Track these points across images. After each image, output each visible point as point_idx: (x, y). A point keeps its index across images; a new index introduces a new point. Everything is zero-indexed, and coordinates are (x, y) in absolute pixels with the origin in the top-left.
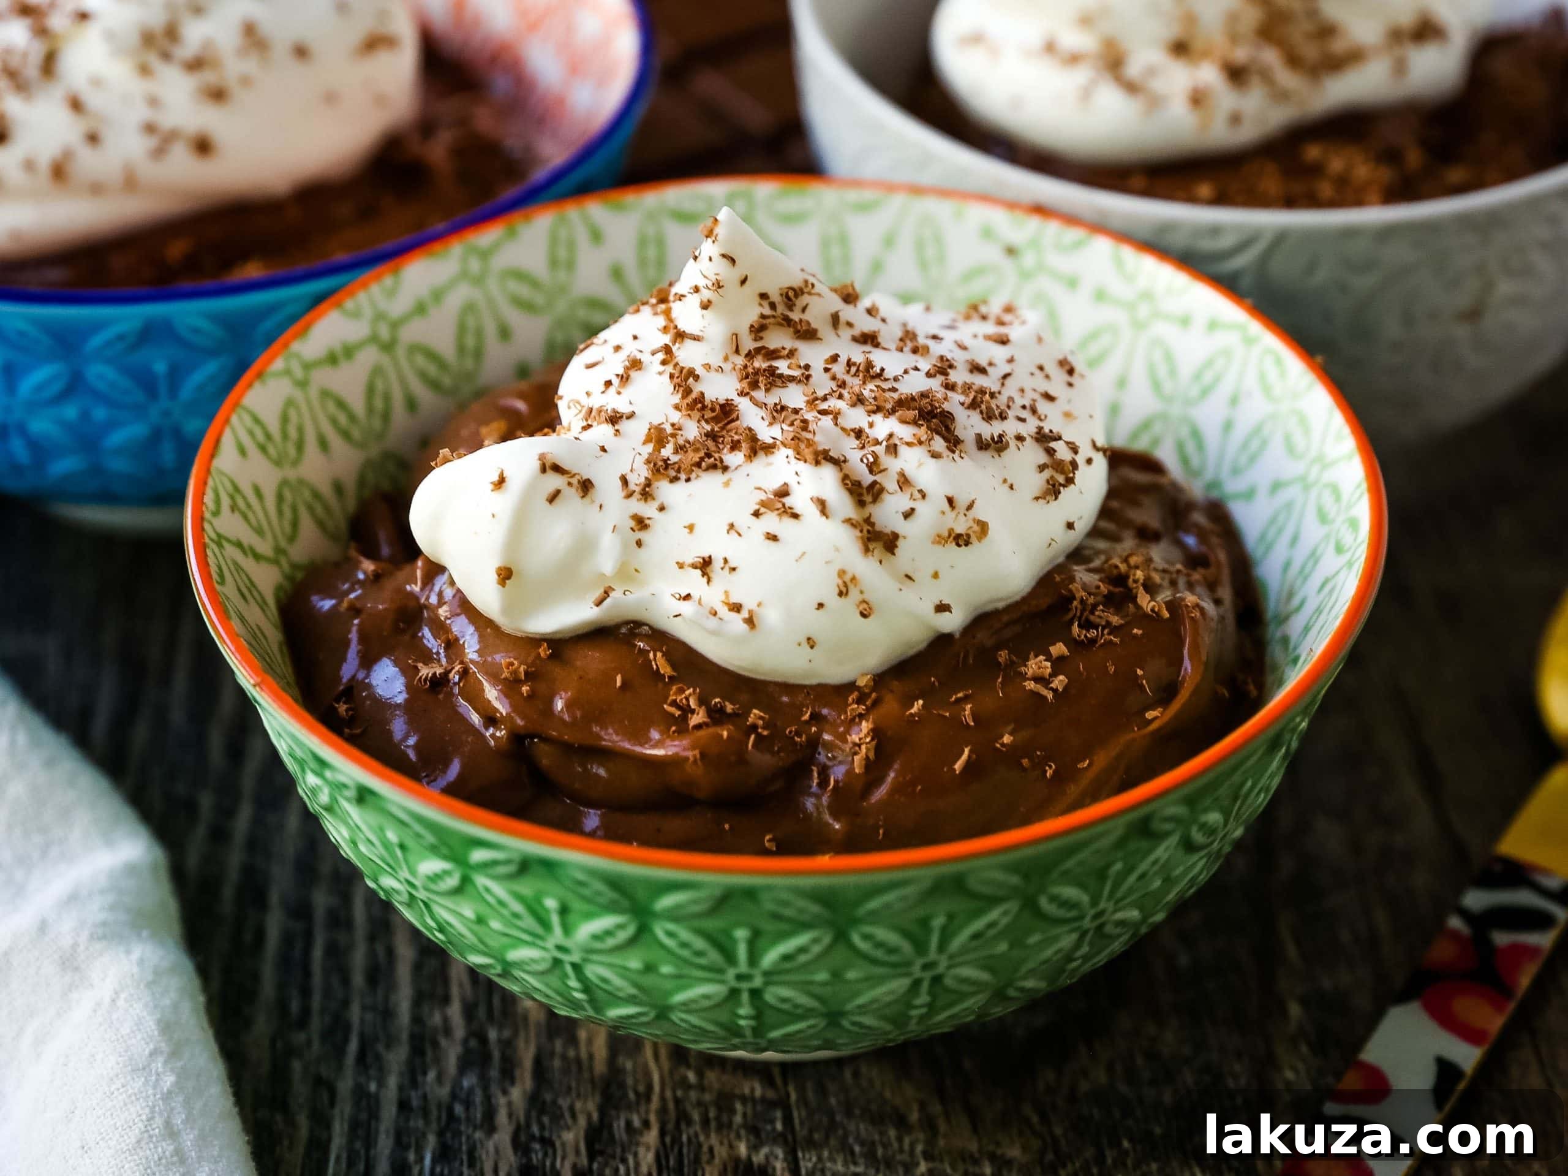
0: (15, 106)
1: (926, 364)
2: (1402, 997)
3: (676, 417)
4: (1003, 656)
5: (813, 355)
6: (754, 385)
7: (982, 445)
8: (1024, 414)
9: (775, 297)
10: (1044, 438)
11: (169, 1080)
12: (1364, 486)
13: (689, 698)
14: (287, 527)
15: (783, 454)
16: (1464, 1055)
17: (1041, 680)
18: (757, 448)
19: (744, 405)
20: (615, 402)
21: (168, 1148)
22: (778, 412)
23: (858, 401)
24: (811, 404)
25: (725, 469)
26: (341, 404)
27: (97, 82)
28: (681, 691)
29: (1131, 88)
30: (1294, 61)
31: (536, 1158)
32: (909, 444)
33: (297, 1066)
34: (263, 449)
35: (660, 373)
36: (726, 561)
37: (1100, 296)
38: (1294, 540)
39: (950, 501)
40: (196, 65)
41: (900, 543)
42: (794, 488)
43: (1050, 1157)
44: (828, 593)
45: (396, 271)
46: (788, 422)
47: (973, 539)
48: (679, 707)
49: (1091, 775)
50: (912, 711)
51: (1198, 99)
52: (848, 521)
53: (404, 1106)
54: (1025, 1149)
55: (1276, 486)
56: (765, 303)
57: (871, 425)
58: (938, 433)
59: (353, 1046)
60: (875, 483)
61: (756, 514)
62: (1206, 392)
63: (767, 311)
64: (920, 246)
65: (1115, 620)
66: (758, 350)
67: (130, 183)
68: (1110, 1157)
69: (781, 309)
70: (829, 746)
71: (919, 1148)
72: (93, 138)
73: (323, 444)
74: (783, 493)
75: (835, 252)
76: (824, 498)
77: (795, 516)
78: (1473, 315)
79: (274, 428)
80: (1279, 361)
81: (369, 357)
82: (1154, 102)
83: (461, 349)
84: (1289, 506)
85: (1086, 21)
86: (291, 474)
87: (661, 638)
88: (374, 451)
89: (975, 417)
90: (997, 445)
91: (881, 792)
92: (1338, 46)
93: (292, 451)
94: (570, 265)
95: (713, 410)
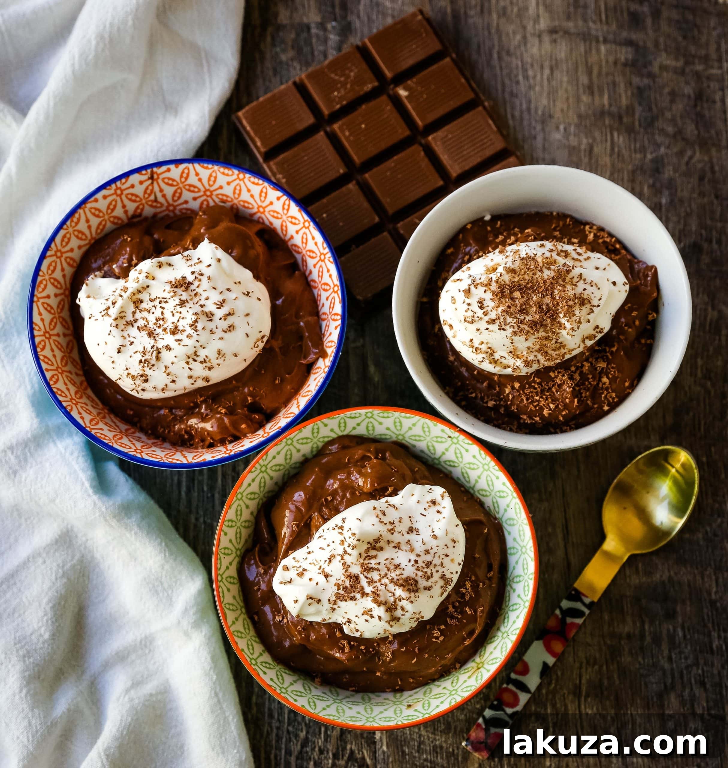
0: (148, 372)
1: (413, 557)
2: (538, 639)
3: (343, 578)
4: (428, 627)
5: (382, 557)
6: (364, 571)
7: (425, 588)
8: (439, 568)
9: (371, 541)
10: (443, 577)
11: (215, 677)
13: (345, 642)
14: (238, 540)
15: (370, 599)
16: (551, 660)
17: (437, 638)
18: (364, 594)
19: (361, 576)
20: (328, 570)
21: (215, 700)
22: (371, 582)
23: (392, 581)
24: (380, 580)
25: (355, 600)
26: (252, 493)
28: (343, 641)
32: (404, 599)
35: (340, 562)
36: (355, 621)
37: (475, 457)
40: (204, 362)
41: (401, 620)
42: (373, 610)
46: (373, 586)
48: (343, 644)
50: (402, 649)
52: (387, 621)
55: (515, 540)
56: (369, 544)
57: (395, 590)
58: (413, 591)
60: (395, 608)
61: (363, 614)
62: (501, 497)
63: (370, 546)
65: (459, 616)
66: (366, 557)
69: (373, 544)
73: (248, 507)
74: (370, 611)
75: (398, 424)
76: (380, 615)
77: (373, 618)
81: (259, 477)
83: (286, 460)
84: (517, 550)
86: (239, 524)
89: (424, 580)
93: (239, 518)
95: (353, 577)
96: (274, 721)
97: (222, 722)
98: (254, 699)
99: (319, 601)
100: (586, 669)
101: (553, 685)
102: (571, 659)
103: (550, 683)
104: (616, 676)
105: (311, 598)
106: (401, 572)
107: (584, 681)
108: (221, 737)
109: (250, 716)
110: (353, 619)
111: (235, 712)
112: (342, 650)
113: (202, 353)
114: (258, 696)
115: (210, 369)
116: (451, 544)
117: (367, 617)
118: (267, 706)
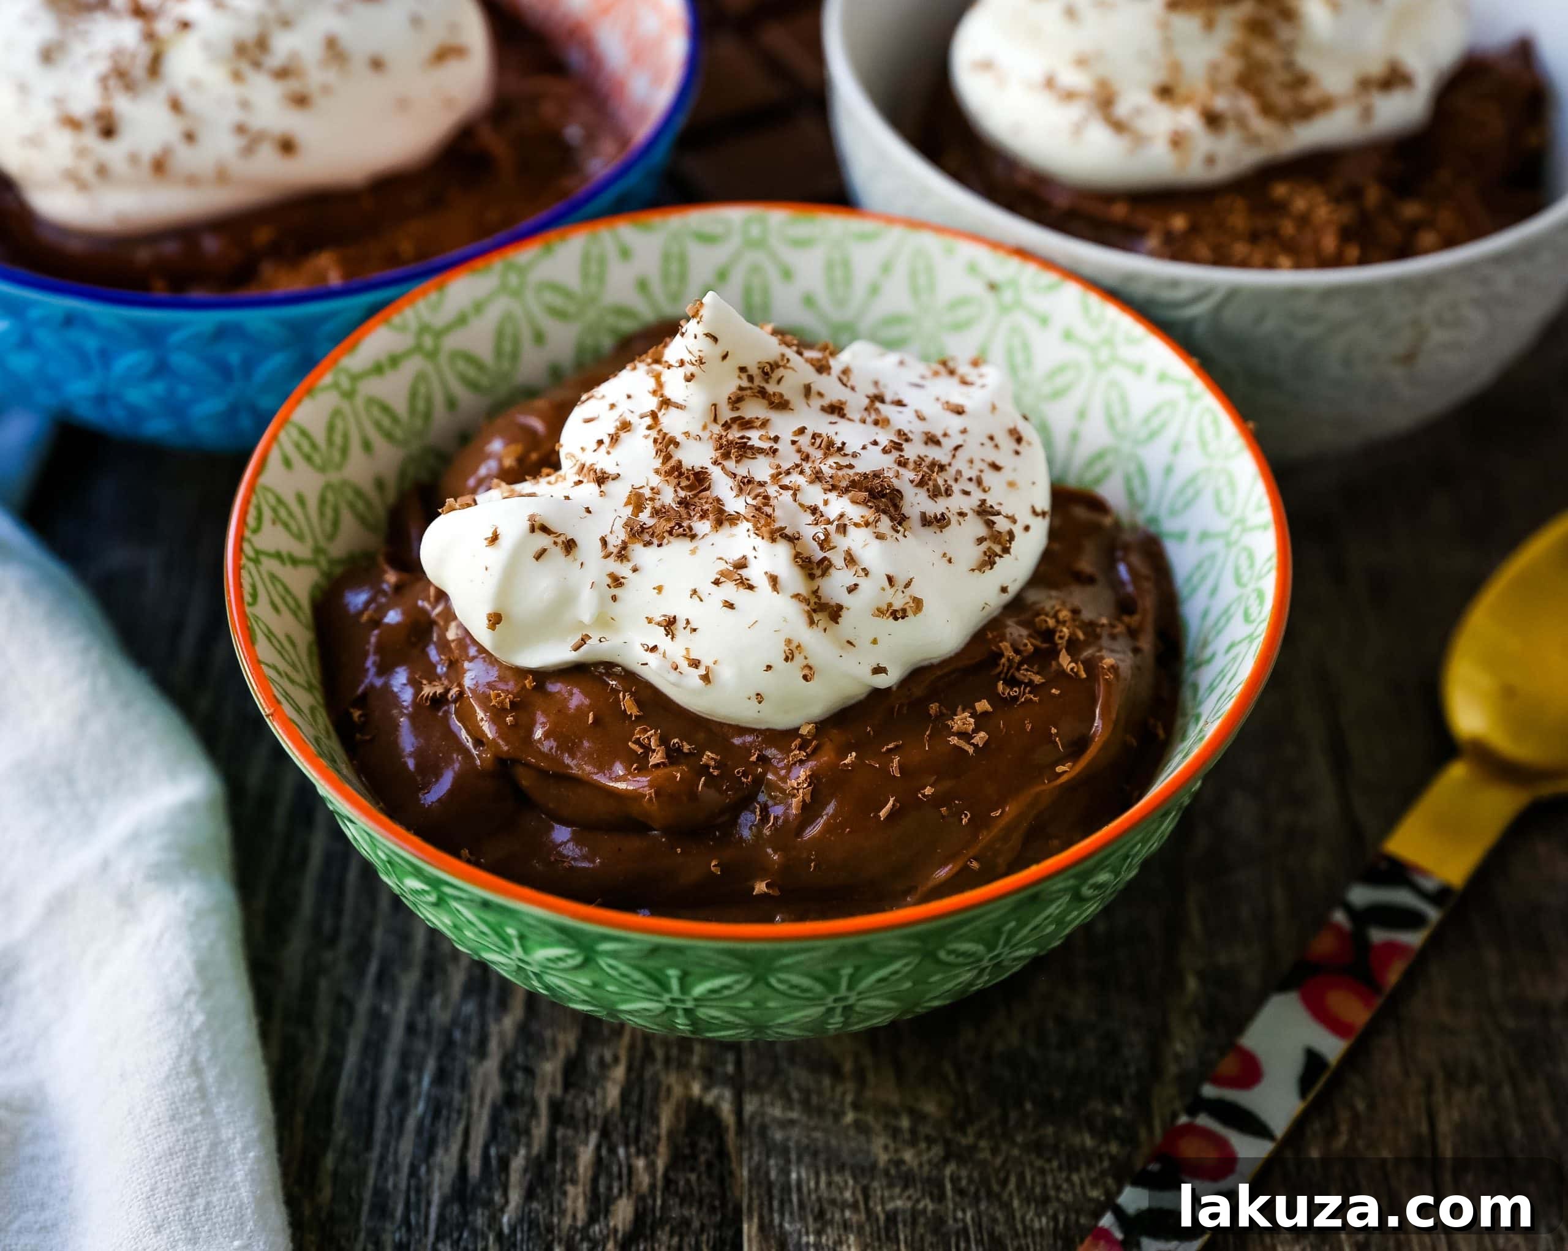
0: (123, 105)
1: (885, 437)
2: (1283, 987)
3: (656, 481)
4: (934, 707)
5: (783, 425)
6: (726, 456)
7: (926, 521)
8: (971, 487)
9: (754, 370)
10: (985, 512)
12: (1274, 562)
13: (651, 737)
14: (328, 527)
15: (745, 526)
16: (1333, 1047)
17: (964, 735)
18: (722, 518)
19: (716, 472)
20: (604, 462)
21: (192, 1084)
22: (745, 484)
23: (817, 477)
24: (775, 477)
25: (693, 537)
26: (385, 409)
27: (196, 84)
28: (645, 731)
29: (1119, 127)
30: (1268, 110)
31: (519, 1085)
32: (856, 525)
33: (324, 984)
34: (308, 459)
35: (646, 437)
36: (688, 622)
37: (1068, 336)
38: (1214, 591)
39: (890, 579)
40: (283, 73)
41: (844, 613)
42: (751, 561)
43: (961, 1115)
44: (777, 659)
45: (440, 287)
46: (752, 495)
47: (909, 612)
48: (642, 746)
49: (1002, 823)
50: (846, 762)
51: (1177, 141)
52: (796, 596)
53: (410, 1028)
54: (940, 1104)
55: (1204, 536)
56: (744, 376)
57: (826, 503)
58: (885, 512)
59: (373, 968)
60: (825, 559)
61: (717, 583)
62: (1153, 435)
63: (745, 383)
64: (913, 275)
65: (1038, 679)
66: (734, 420)
67: (222, 176)
68: (1013, 1116)
69: (758, 381)
70: (771, 786)
71: (849, 1098)
72: (190, 137)
73: (367, 446)
74: (741, 564)
75: (838, 274)
76: (775, 574)
77: (751, 587)
78: (1408, 358)
79: (320, 437)
80: (1216, 422)
81: (413, 365)
82: (1139, 140)
83: (499, 353)
84: (1213, 557)
85: (1082, 62)
86: (334, 477)
87: (631, 679)
88: (415, 447)
89: (922, 494)
90: (940, 522)
91: (813, 831)
92: (1309, 95)
93: (337, 456)
94: (601, 279)
95: (688, 478)
96: (389, 1226)
97: (203, 1151)
98: (329, 1161)
99: (570, 546)
100: (1449, 1096)
101: (1343, 1139)
102: (1393, 1067)
103: (1331, 1132)
104: (1546, 1112)
105: (545, 529)
106: (844, 462)
107: (1444, 1126)
108: (193, 1196)
109: (307, 1212)
110: (682, 608)
111: (255, 1133)
112: (639, 763)
113: (284, 45)
114: (343, 1152)
115: (301, 101)
116: (1007, 444)
117: (729, 590)
118: (370, 1182)
